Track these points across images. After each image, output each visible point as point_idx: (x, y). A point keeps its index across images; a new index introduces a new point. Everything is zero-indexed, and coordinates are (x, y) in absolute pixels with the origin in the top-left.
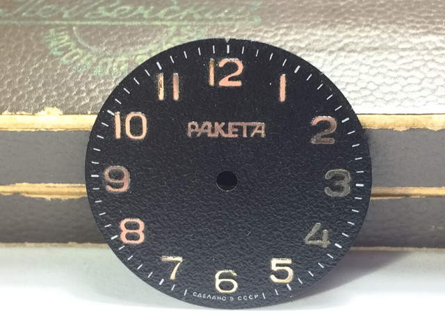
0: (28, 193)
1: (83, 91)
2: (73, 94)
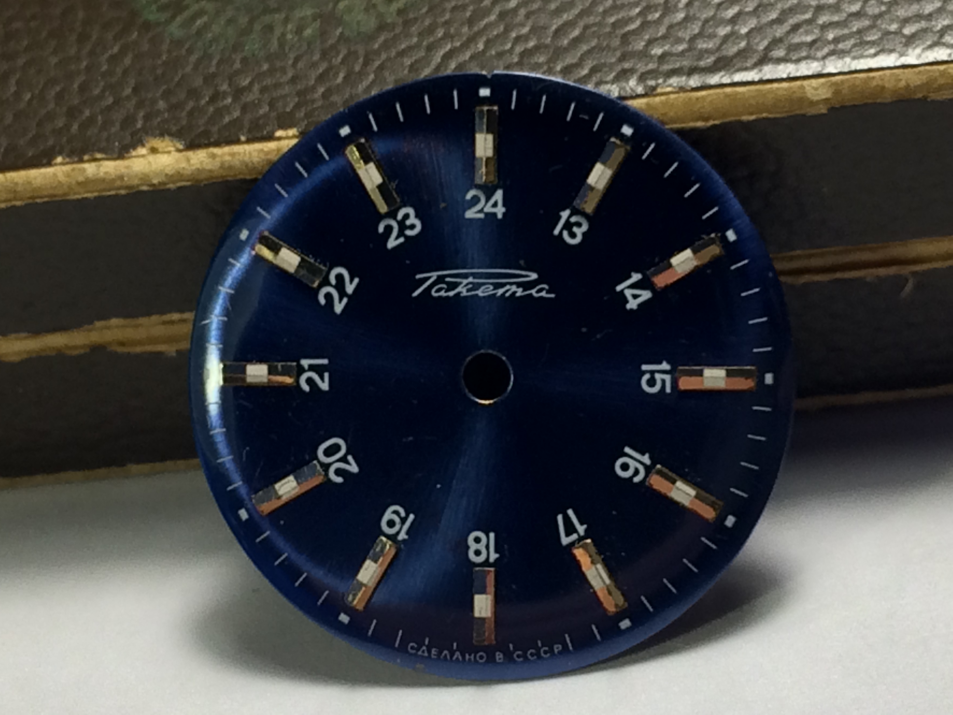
0: (122, 344)
1: (225, 93)
2: (203, 102)
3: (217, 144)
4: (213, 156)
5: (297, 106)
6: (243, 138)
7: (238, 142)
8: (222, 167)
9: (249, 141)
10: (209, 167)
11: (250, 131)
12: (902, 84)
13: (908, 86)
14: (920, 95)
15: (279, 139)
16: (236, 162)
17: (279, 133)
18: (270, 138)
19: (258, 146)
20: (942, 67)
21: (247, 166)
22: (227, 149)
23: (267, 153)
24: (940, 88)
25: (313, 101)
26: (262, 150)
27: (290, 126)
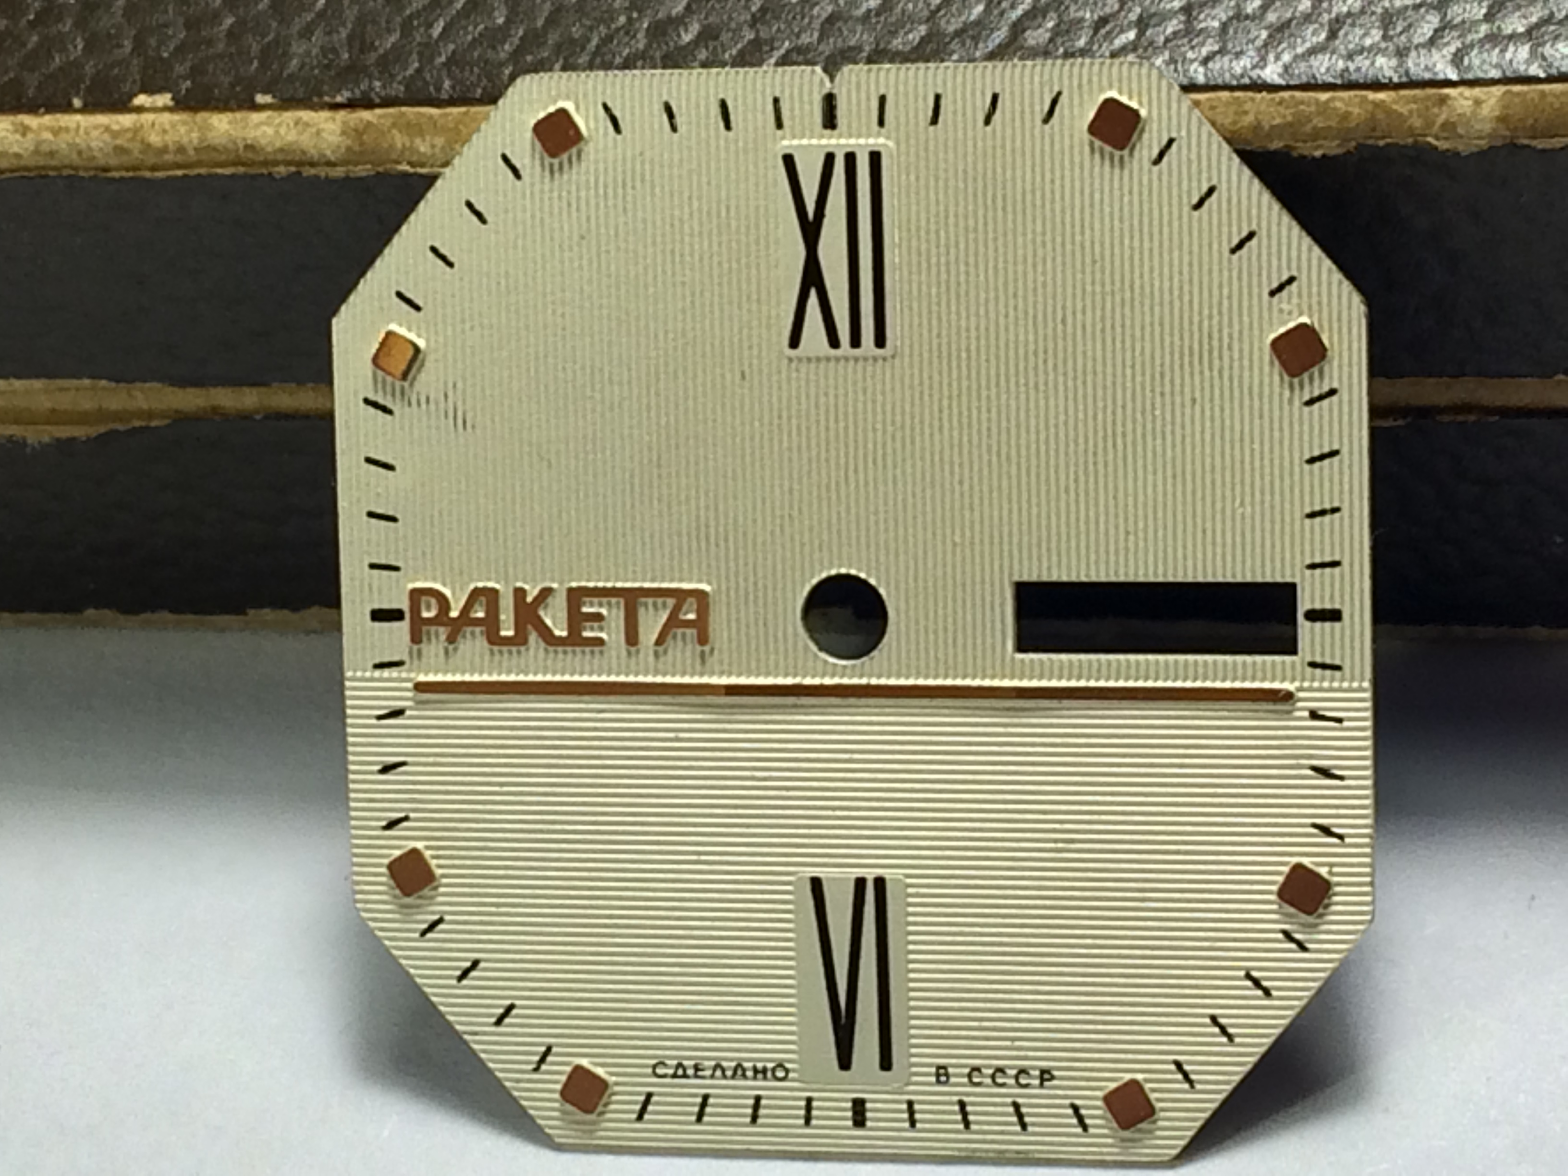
3: (32, 110)
4: (25, 130)
5: (181, 50)
6: (77, 103)
7: (68, 108)
8: (37, 152)
9: (88, 108)
10: (16, 149)
11: (89, 90)
12: (1248, 119)
13: (1257, 127)
14: (1276, 145)
15: (140, 110)
16: (62, 143)
17: (141, 100)
18: (122, 106)
19: (102, 119)
20: (1324, 96)
21: (80, 153)
22: (48, 120)
23: (115, 135)
24: (1316, 135)
25: (210, 43)
26: (107, 129)
27: (160, 90)
